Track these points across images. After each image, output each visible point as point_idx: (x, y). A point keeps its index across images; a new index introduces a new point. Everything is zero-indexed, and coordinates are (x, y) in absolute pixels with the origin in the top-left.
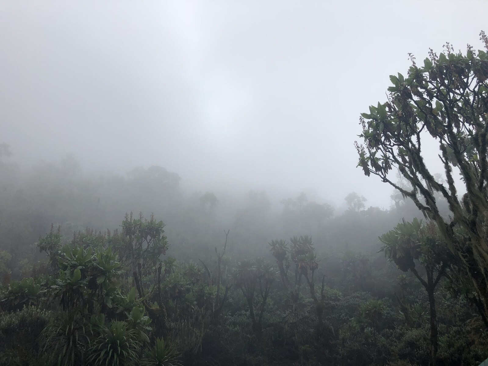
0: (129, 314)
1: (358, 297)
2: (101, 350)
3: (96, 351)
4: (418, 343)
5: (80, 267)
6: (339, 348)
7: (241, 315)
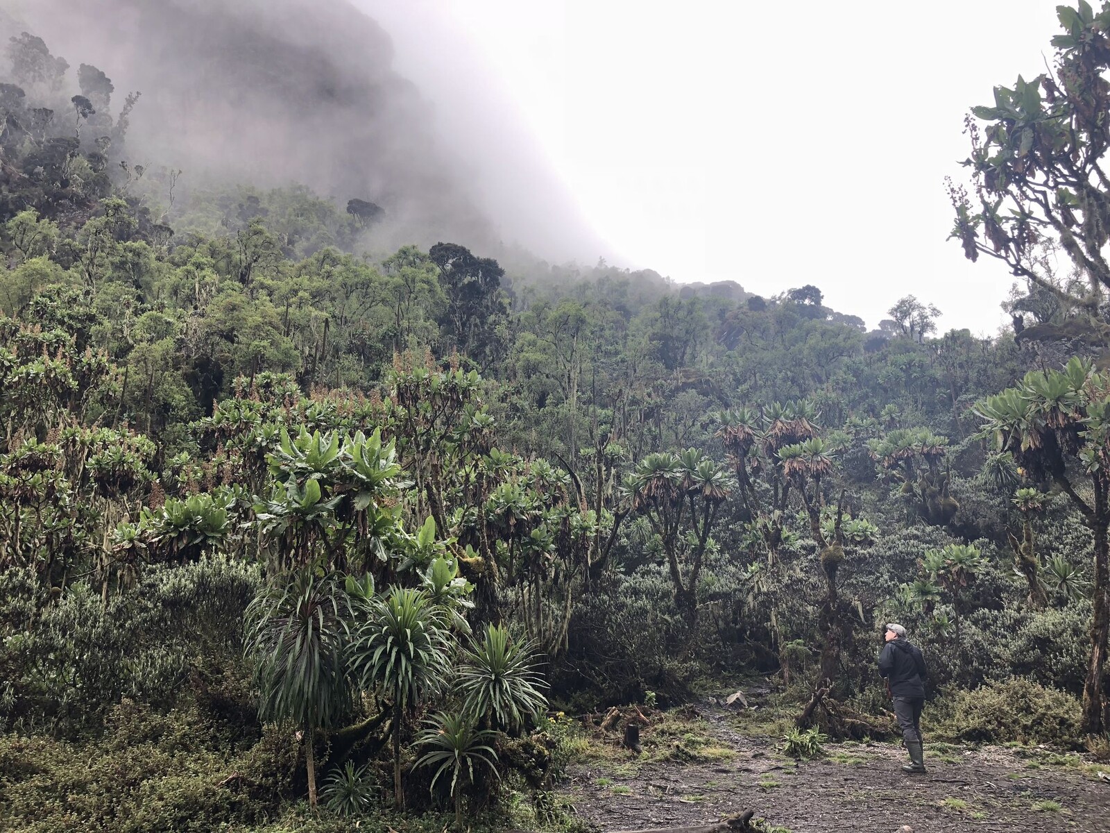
0: (424, 573)
1: (916, 537)
2: (373, 647)
3: (362, 649)
4: (1058, 640)
5: (317, 475)
6: (874, 650)
7: (648, 572)
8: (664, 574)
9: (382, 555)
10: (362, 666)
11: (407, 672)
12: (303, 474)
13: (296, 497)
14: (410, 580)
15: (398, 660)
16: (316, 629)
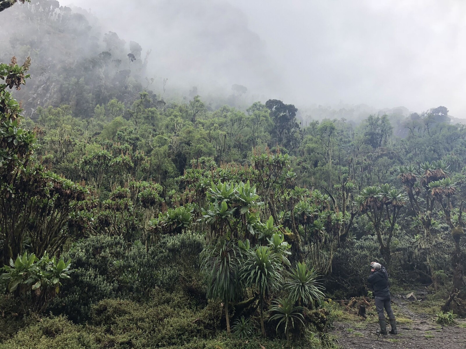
0: (270, 240)
2: (251, 270)
3: (246, 270)
5: (226, 200)
7: (367, 239)
8: (375, 239)
9: (252, 232)
10: (246, 278)
11: (264, 280)
12: (220, 199)
13: (218, 209)
14: (264, 242)
15: (261, 276)
16: (228, 262)
